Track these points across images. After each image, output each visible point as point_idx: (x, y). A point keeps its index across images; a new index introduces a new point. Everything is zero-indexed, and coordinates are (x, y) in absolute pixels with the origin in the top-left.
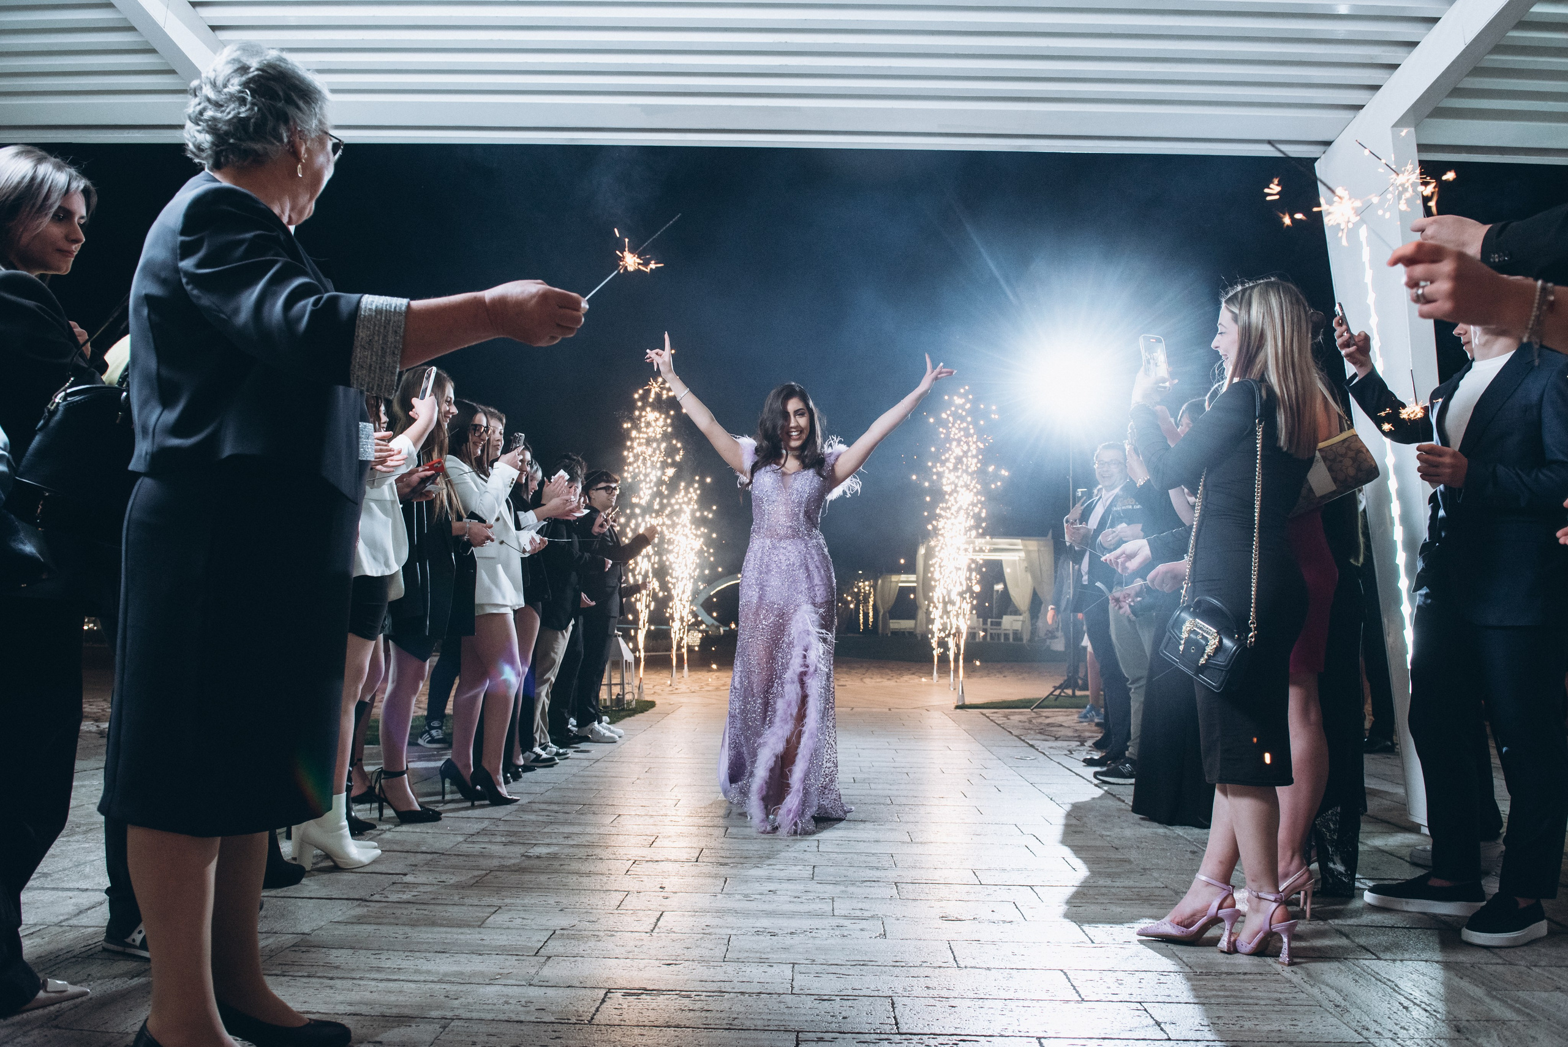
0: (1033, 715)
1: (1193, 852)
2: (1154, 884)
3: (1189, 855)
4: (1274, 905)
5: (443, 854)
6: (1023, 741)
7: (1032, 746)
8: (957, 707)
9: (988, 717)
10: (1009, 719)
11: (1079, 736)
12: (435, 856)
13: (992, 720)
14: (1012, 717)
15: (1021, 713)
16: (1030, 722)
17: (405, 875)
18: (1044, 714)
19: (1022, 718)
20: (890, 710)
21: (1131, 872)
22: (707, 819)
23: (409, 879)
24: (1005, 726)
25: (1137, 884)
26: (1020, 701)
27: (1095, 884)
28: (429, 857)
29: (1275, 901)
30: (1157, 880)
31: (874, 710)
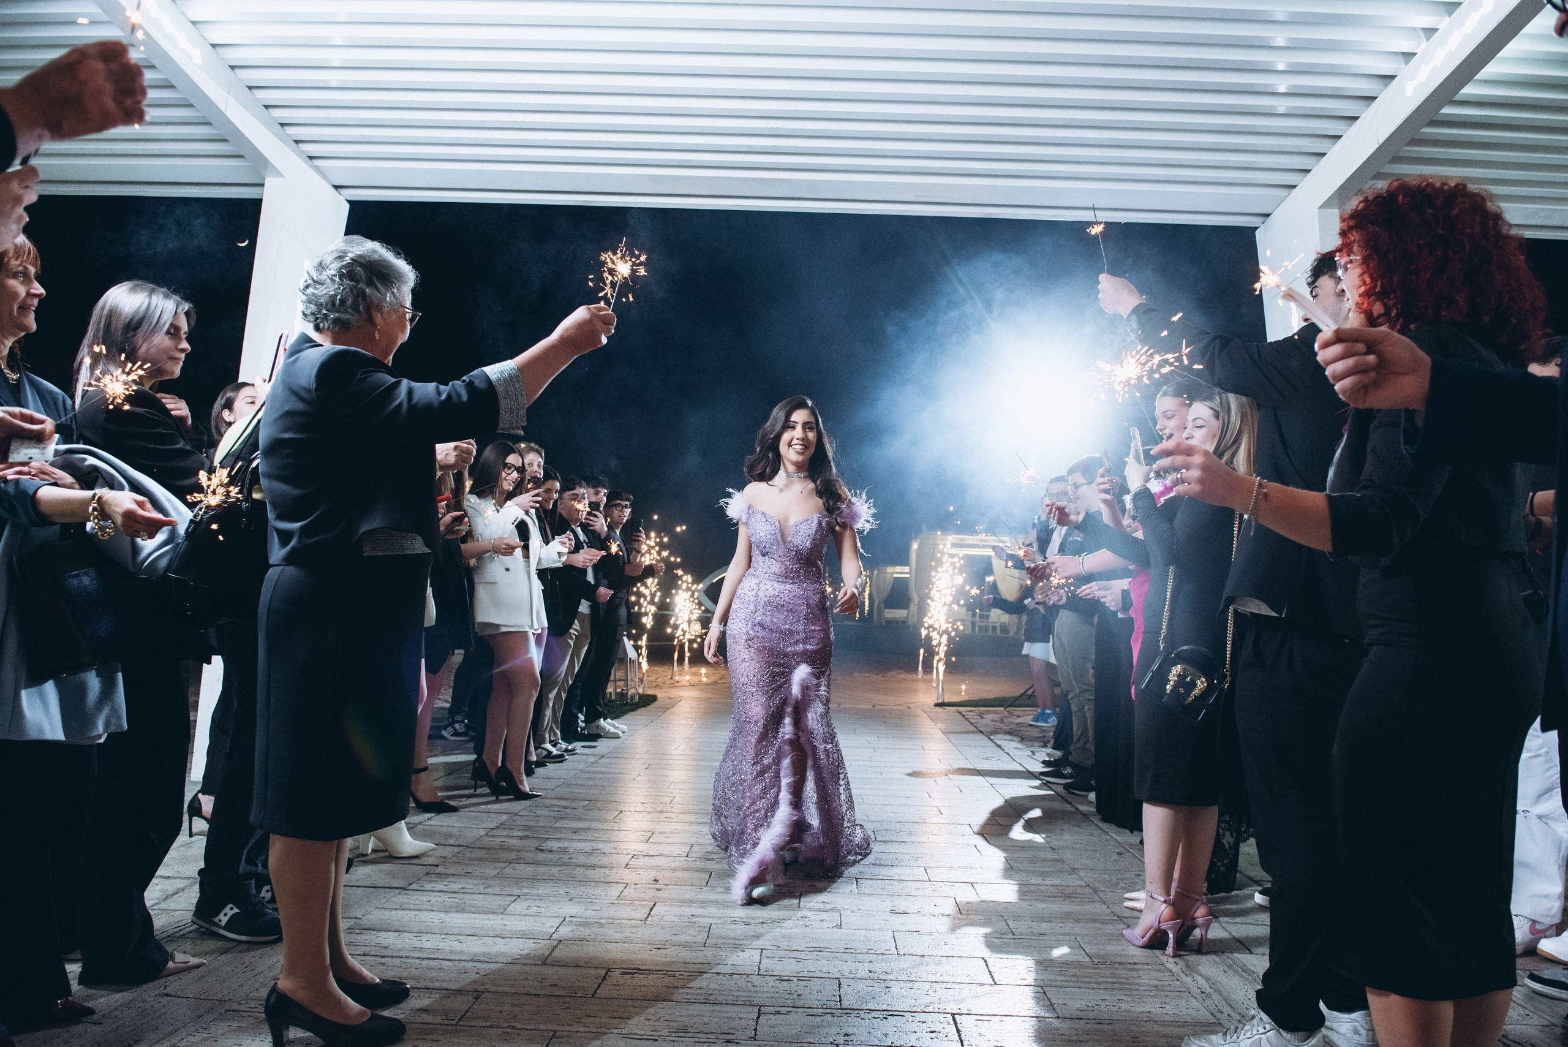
0: (1006, 713)
1: (1120, 854)
2: (1079, 882)
3: (1116, 857)
4: (1164, 906)
5: (468, 847)
6: (992, 740)
7: (999, 746)
8: (937, 705)
9: (963, 716)
10: (982, 718)
11: (1044, 737)
12: (462, 848)
13: (967, 719)
14: (986, 716)
15: (995, 712)
16: (1002, 721)
17: (437, 866)
18: (1016, 713)
19: (996, 717)
20: (874, 706)
21: (1061, 871)
22: (698, 816)
23: (439, 869)
24: (978, 725)
25: (1064, 883)
26: (996, 699)
27: (1028, 882)
28: (456, 849)
29: (1165, 902)
30: (1082, 879)
31: (859, 706)
